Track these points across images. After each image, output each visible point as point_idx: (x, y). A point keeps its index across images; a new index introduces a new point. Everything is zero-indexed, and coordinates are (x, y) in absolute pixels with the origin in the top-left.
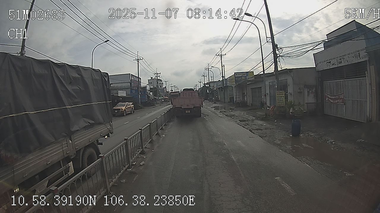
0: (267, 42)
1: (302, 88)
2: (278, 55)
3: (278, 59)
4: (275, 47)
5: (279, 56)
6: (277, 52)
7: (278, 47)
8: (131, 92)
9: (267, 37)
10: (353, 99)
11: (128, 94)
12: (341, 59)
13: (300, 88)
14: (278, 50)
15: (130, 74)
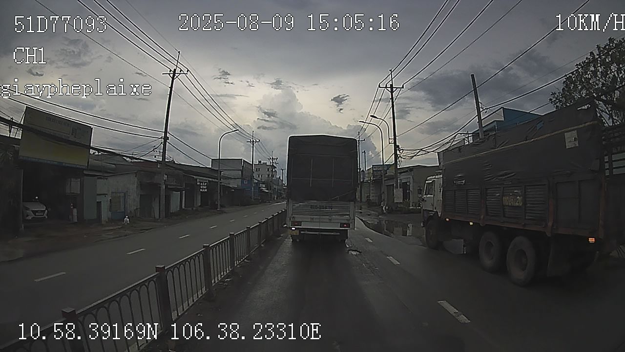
0: (389, 143)
2: (399, 156)
3: (398, 160)
6: (398, 152)
7: (399, 147)
9: (389, 139)
11: (239, 184)
15: (242, 159)
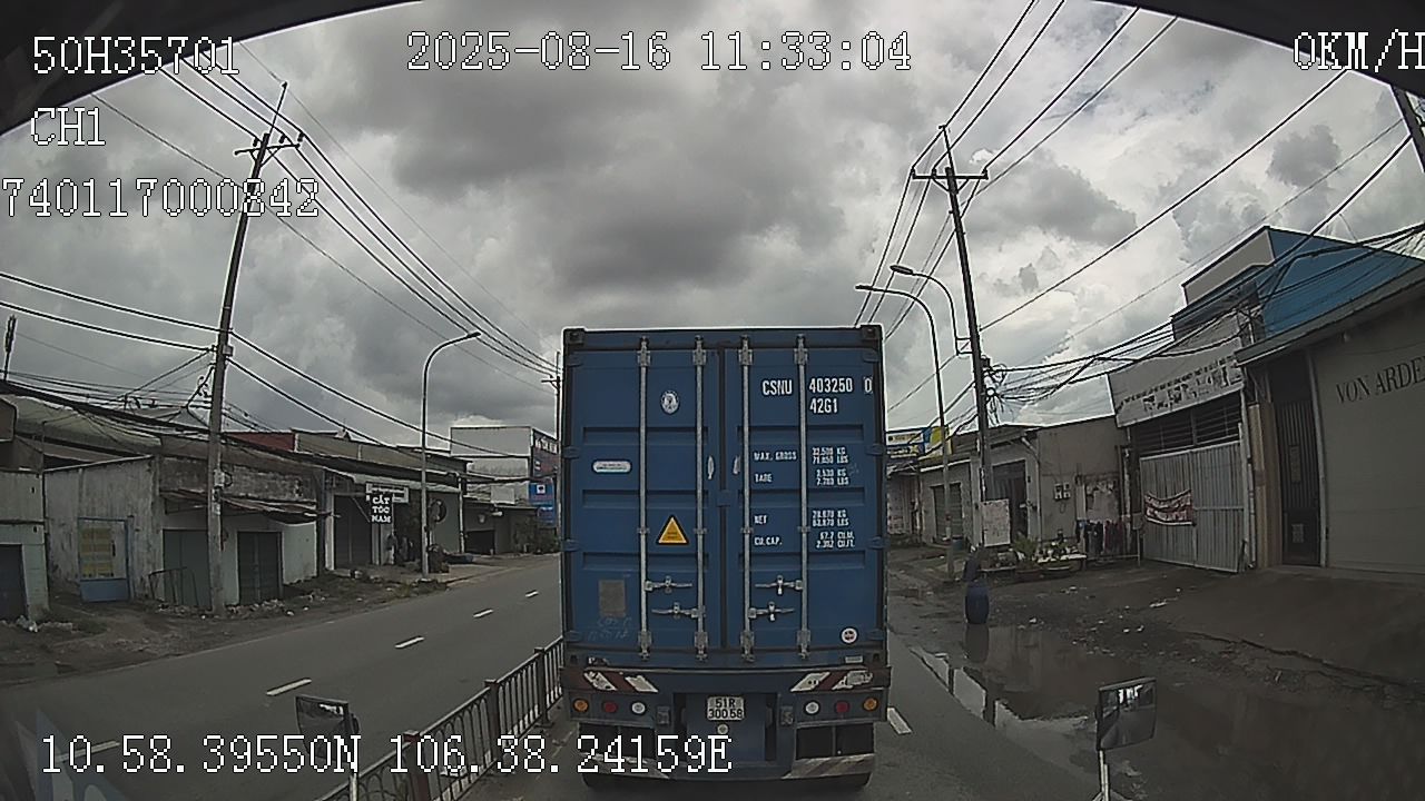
0: (958, 353)
1: (1067, 486)
2: (991, 393)
3: (988, 405)
4: (981, 365)
5: (993, 396)
6: (987, 379)
7: (992, 365)
8: (532, 490)
9: (957, 339)
10: (1215, 508)
11: (523, 497)
12: (1178, 389)
13: (1062, 487)
14: (990, 376)
